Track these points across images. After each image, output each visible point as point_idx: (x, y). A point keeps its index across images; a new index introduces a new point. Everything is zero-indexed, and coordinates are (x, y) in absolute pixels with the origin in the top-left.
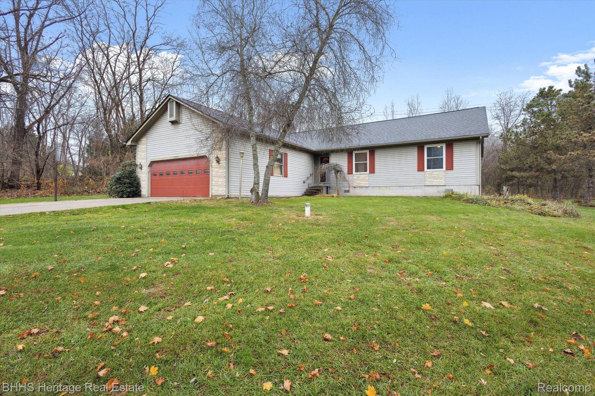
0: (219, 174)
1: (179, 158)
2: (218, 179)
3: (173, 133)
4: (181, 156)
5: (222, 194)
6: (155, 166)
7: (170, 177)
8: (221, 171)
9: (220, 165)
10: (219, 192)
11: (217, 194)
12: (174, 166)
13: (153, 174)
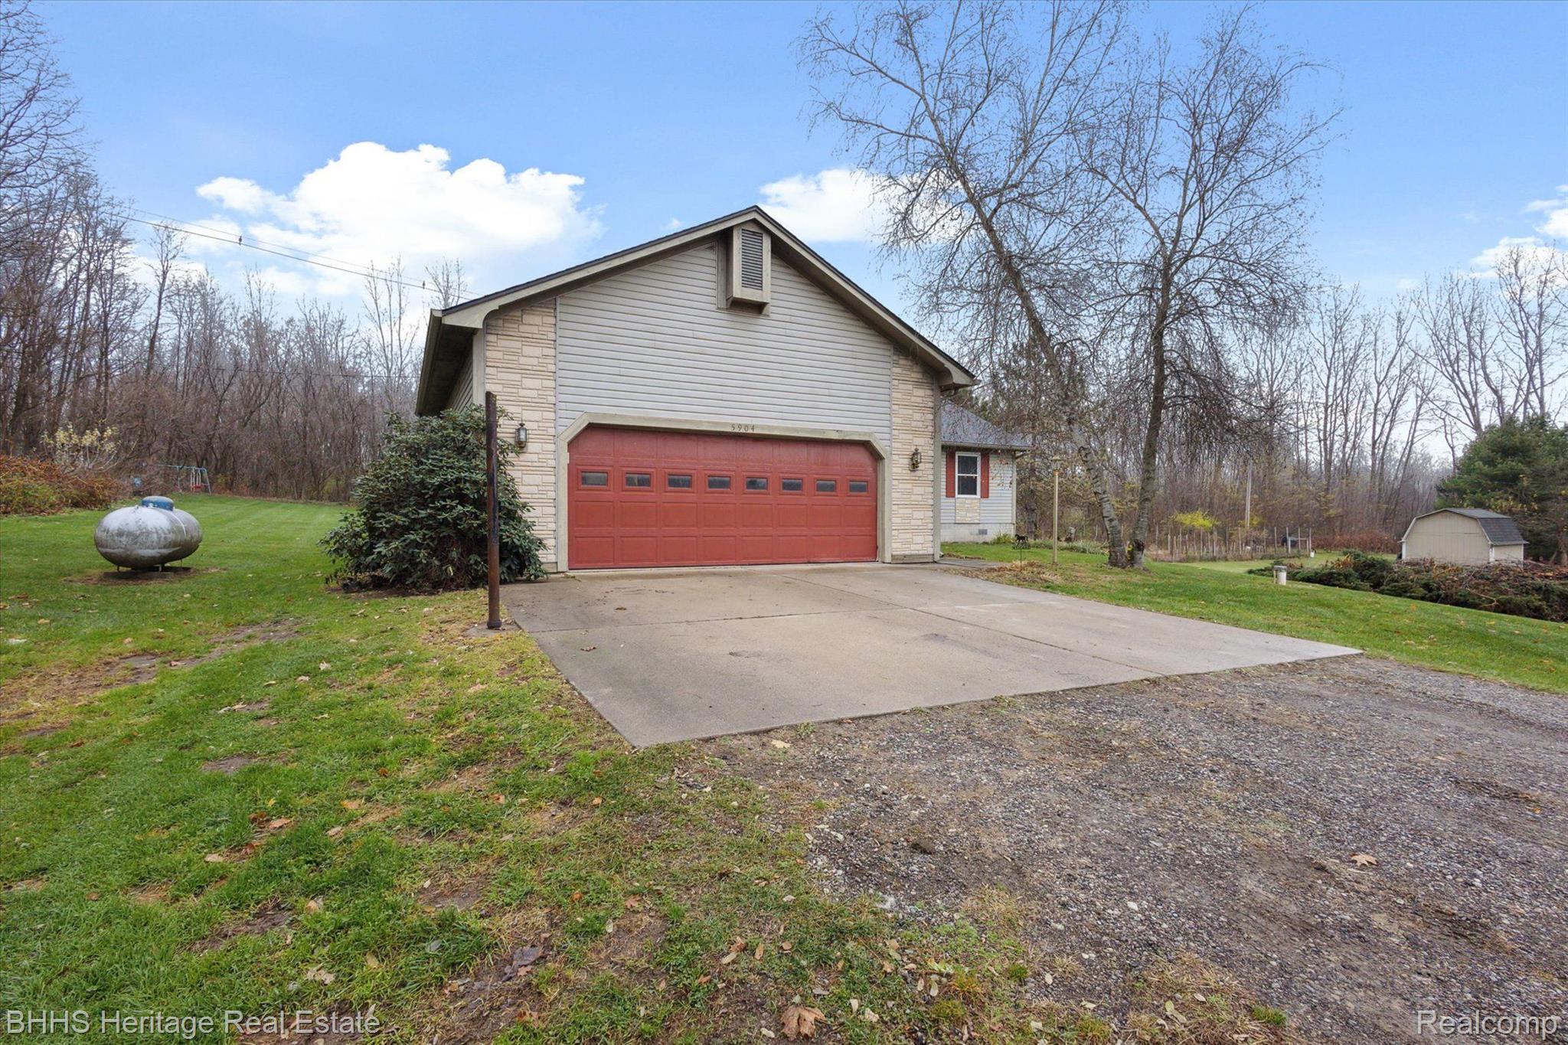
0: (913, 497)
1: (756, 431)
2: (910, 511)
3: (723, 338)
4: (763, 427)
5: (921, 552)
6: (597, 444)
7: (689, 496)
8: (918, 490)
9: (918, 473)
10: (913, 547)
11: (907, 553)
12: (714, 457)
13: (579, 478)
